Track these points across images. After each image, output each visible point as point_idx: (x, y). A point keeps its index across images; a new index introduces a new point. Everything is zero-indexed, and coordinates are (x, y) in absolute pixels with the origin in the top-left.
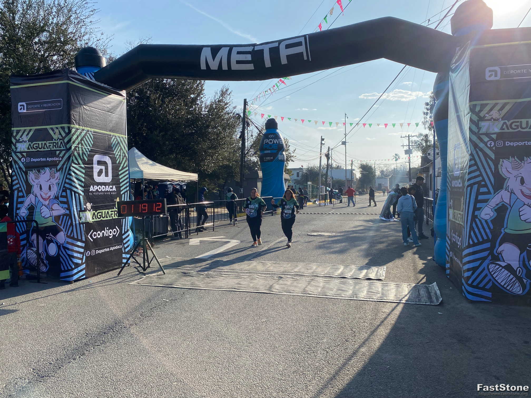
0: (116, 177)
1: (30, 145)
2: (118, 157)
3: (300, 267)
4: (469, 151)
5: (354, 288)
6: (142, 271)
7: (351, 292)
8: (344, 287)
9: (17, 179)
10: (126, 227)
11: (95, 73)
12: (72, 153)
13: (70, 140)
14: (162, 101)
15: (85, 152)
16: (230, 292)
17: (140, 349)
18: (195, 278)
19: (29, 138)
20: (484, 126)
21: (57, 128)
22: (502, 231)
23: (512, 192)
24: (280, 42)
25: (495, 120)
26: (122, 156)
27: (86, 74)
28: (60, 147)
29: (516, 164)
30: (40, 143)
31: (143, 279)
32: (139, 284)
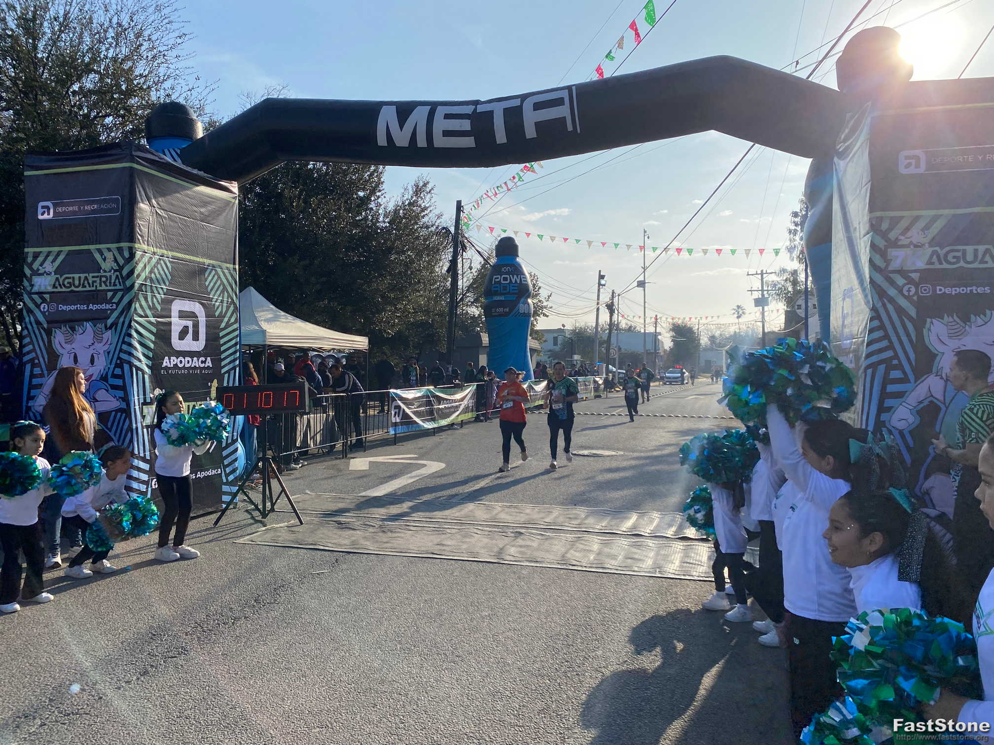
0: (212, 341)
1: (57, 279)
2: (217, 304)
3: (556, 514)
5: (657, 554)
6: (260, 518)
7: (650, 562)
8: (637, 553)
9: (31, 342)
10: (230, 435)
11: (182, 150)
12: (134, 297)
13: (132, 272)
14: (305, 202)
15: (157, 295)
16: (424, 559)
17: (251, 665)
18: (358, 532)
19: (55, 268)
20: (897, 256)
21: (109, 250)
24: (524, 97)
25: (916, 246)
26: (225, 301)
27: (166, 151)
28: (115, 285)
29: (955, 327)
30: (76, 276)
31: (259, 535)
32: (253, 544)
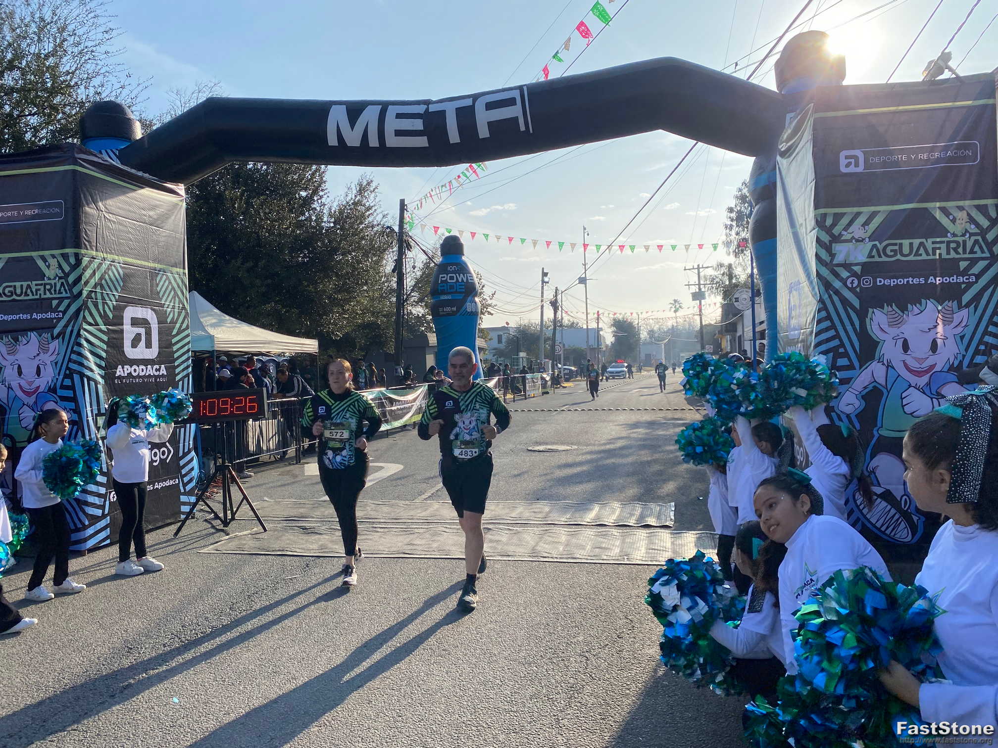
0: (166, 348)
2: (169, 310)
3: (521, 510)
4: (816, 294)
5: (623, 542)
6: (221, 527)
7: (617, 550)
8: (604, 542)
10: (187, 444)
11: (120, 151)
12: (82, 306)
13: (79, 279)
14: (247, 203)
15: (109, 302)
16: (396, 559)
18: (324, 536)
20: (842, 252)
21: (53, 256)
22: (875, 433)
23: (889, 366)
24: (475, 97)
25: (857, 241)
26: (177, 308)
27: (103, 151)
28: (60, 293)
29: (894, 316)
30: (18, 284)
31: (224, 543)
32: (219, 552)
